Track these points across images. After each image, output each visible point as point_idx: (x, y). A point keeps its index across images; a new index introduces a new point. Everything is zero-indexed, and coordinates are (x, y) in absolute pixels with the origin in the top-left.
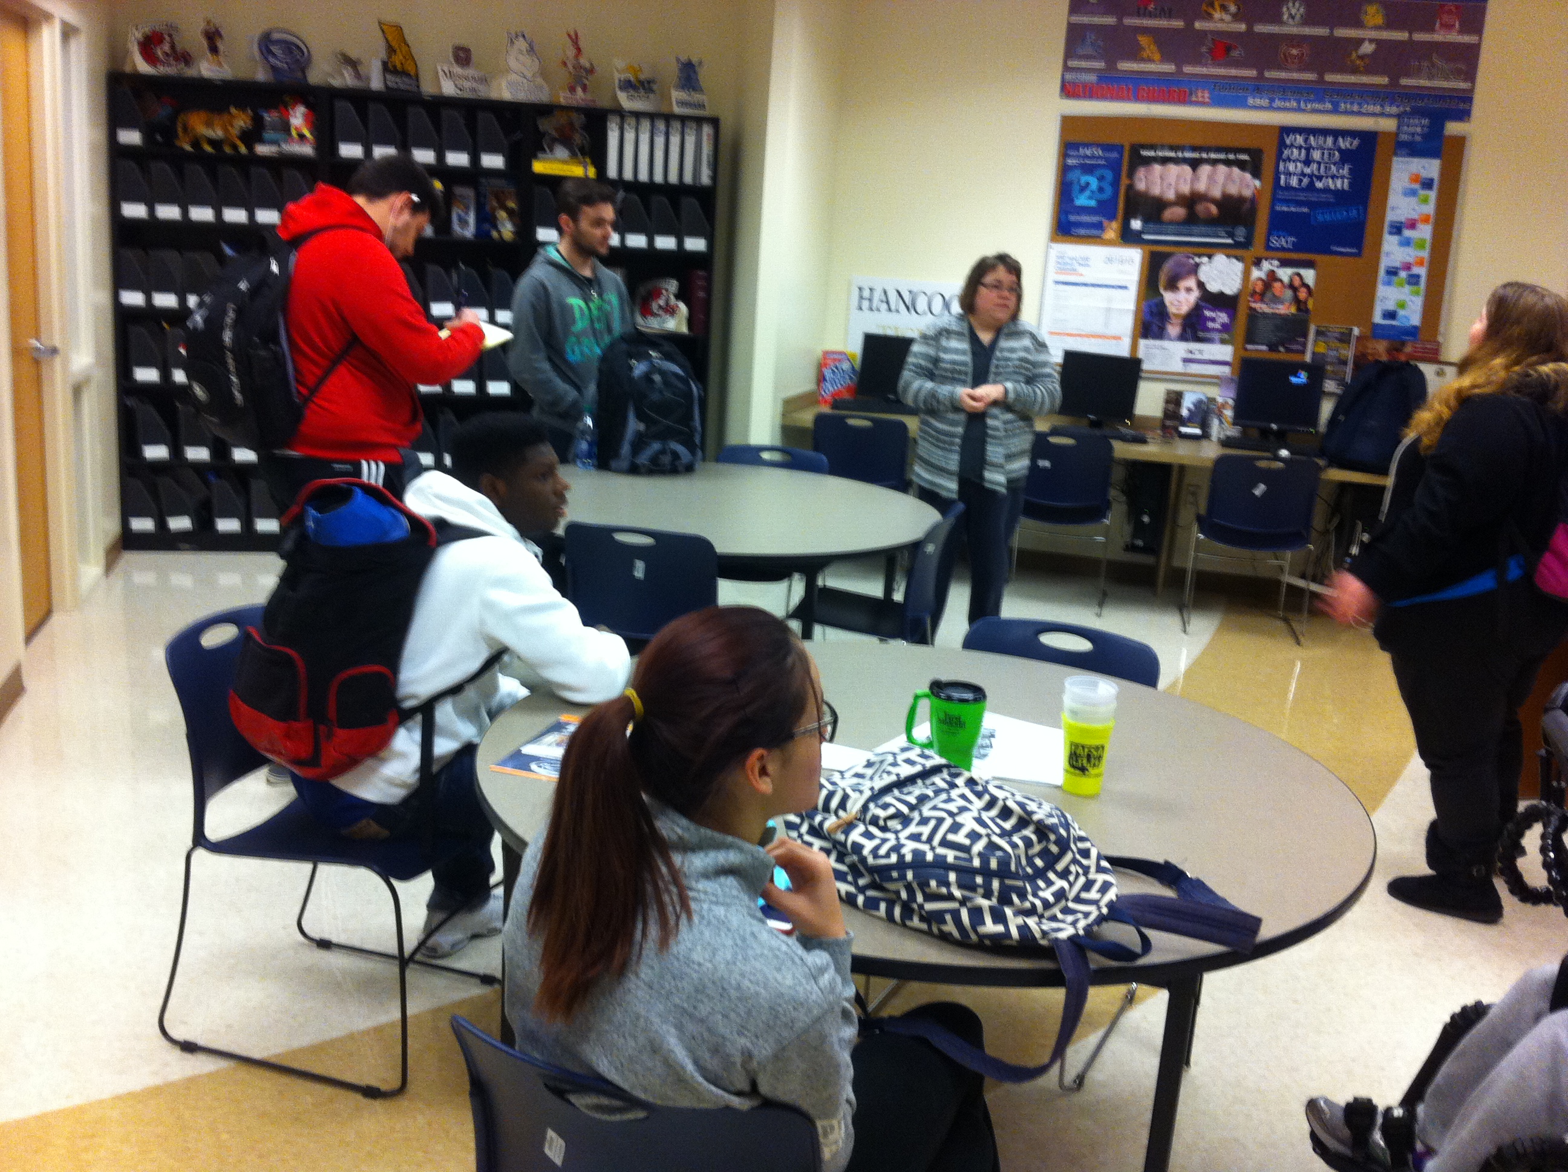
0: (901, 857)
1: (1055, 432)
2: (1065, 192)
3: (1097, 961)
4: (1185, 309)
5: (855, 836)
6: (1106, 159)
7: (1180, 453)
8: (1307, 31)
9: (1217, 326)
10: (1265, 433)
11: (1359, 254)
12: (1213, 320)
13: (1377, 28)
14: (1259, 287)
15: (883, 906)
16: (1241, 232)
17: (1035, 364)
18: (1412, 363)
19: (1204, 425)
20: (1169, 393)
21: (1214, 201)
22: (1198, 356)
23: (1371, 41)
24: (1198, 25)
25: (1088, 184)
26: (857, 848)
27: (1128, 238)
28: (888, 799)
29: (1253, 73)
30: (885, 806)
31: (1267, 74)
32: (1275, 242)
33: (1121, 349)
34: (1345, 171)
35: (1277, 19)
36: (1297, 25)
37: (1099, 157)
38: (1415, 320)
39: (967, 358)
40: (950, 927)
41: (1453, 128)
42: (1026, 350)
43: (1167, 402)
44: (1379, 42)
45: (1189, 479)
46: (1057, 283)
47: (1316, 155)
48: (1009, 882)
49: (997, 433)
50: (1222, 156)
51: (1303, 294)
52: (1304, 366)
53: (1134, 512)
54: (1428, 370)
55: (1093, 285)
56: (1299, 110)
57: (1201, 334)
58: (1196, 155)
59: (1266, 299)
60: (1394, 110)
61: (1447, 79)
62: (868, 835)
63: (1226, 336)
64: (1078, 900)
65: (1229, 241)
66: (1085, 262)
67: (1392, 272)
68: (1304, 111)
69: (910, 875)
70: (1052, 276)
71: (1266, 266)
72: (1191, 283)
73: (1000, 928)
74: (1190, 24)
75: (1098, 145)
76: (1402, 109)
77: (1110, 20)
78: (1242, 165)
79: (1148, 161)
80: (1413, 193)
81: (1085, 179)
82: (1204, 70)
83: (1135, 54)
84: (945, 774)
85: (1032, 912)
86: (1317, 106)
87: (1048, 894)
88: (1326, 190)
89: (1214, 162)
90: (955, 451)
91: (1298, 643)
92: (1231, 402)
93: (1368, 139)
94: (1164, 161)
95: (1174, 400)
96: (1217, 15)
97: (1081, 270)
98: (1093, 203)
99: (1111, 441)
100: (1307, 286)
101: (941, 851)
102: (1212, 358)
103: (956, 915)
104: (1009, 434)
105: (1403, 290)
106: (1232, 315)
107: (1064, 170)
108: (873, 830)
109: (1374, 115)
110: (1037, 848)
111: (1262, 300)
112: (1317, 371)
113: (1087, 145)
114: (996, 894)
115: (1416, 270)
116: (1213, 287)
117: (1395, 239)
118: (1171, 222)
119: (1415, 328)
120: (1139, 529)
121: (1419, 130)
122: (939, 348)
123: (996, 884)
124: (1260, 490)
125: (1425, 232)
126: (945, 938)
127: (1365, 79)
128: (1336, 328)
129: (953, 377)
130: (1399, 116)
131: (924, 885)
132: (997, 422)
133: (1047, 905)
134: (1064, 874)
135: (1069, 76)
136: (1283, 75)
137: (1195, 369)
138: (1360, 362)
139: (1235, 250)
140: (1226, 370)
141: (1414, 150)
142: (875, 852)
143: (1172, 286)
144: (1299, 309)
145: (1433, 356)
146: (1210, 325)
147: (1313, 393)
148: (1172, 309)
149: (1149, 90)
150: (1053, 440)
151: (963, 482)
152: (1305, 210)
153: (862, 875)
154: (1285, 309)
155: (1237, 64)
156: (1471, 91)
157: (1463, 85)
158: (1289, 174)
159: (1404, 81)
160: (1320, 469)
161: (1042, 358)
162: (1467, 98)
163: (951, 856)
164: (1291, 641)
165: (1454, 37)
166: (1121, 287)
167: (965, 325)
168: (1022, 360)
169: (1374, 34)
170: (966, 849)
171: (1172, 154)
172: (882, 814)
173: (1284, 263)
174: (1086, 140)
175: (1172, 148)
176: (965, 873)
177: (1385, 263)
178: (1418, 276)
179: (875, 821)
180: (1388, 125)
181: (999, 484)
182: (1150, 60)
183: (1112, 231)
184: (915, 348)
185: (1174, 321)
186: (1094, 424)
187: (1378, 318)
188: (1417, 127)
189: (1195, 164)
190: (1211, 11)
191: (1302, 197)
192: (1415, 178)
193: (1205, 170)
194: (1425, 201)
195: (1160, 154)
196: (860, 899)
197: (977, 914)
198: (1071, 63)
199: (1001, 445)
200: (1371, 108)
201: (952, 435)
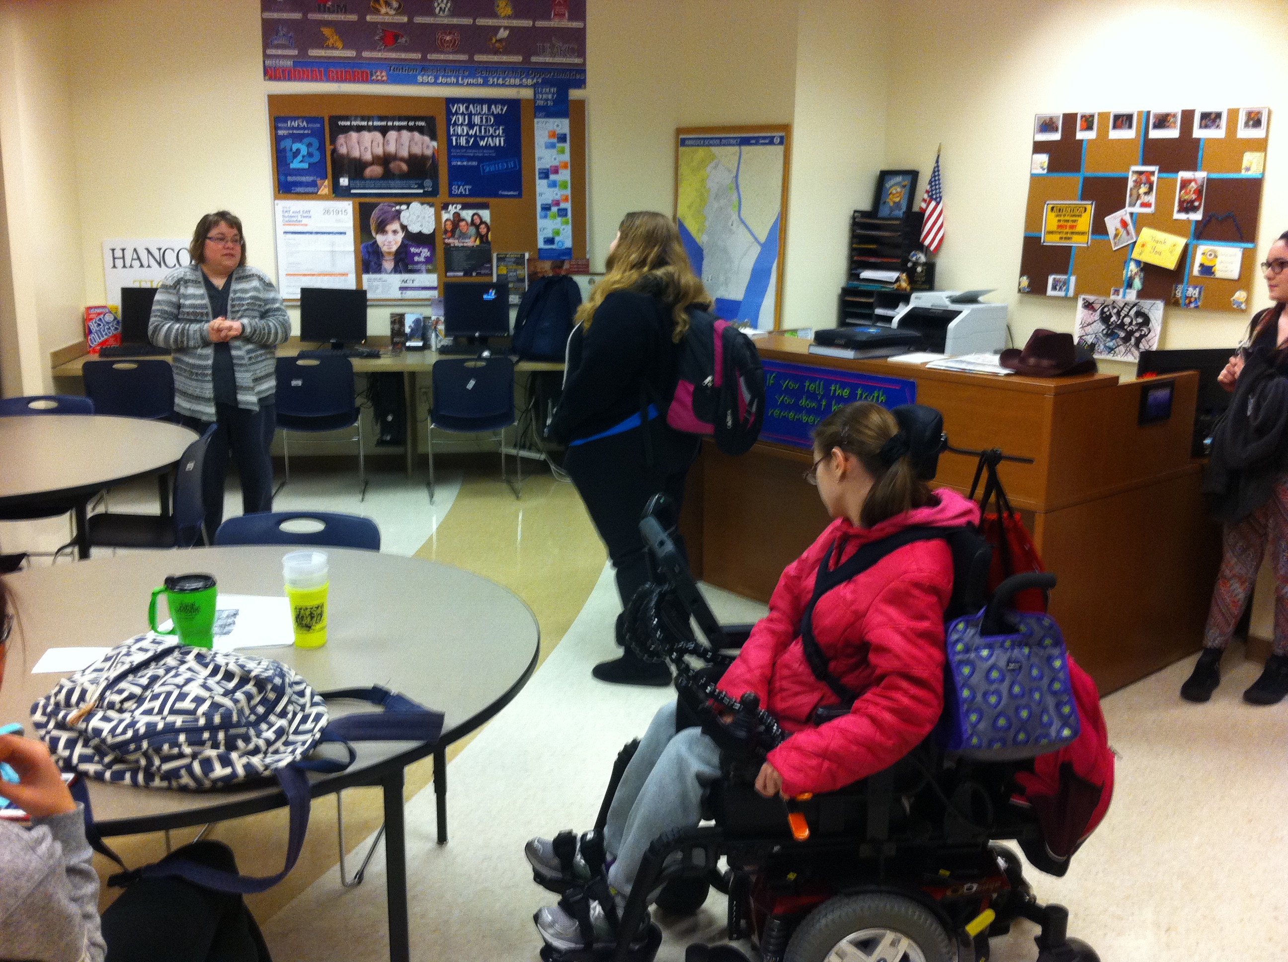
0: (136, 732)
1: (302, 356)
2: (281, 159)
3: (314, 778)
4: (394, 248)
5: (95, 722)
6: (312, 129)
7: (410, 362)
8: (455, 21)
9: (422, 259)
10: (472, 340)
11: (520, 196)
12: (419, 255)
13: (509, 17)
14: (449, 227)
15: (128, 776)
16: (428, 183)
17: (266, 301)
18: (570, 276)
19: (425, 338)
20: (393, 315)
21: (402, 159)
22: (409, 284)
23: (506, 28)
24: (369, 18)
25: (298, 151)
26: (97, 732)
27: (339, 193)
28: (123, 685)
29: (418, 56)
30: (120, 692)
31: (429, 57)
32: (456, 190)
33: (349, 284)
34: (500, 131)
35: (431, 12)
36: (447, 16)
37: (304, 128)
38: (568, 244)
39: (206, 301)
40: (186, 780)
41: (575, 94)
42: (255, 289)
43: (393, 323)
44: (512, 29)
45: (419, 382)
46: (285, 233)
47: (477, 120)
48: (233, 731)
49: (243, 362)
50: (404, 123)
51: (483, 229)
52: (491, 286)
53: (380, 416)
54: (582, 281)
55: (317, 233)
56: (457, 84)
57: (410, 267)
58: (384, 123)
59: (456, 236)
60: (530, 82)
61: (565, 56)
62: (105, 719)
63: (430, 267)
64: (296, 732)
65: (421, 191)
66: (307, 214)
67: (546, 208)
68: (462, 85)
69: (145, 745)
70: (281, 229)
71: (452, 209)
72: (395, 226)
73: (228, 771)
74: (362, 17)
75: (304, 118)
76: (535, 81)
77: (297, 16)
78: (421, 130)
79: (346, 130)
80: (553, 146)
81: (295, 146)
82: (379, 55)
83: (321, 43)
84: (176, 654)
85: (256, 751)
86: (471, 81)
87: (270, 734)
88: (487, 147)
89: (399, 129)
90: (208, 381)
91: (518, 498)
92: (442, 319)
93: (514, 104)
94: (359, 129)
95: (398, 320)
96: (383, 10)
97: (305, 221)
98: (305, 166)
99: (350, 359)
100: (485, 223)
101: (171, 719)
102: (423, 285)
103: (189, 768)
104: (253, 361)
105: (555, 221)
106: (433, 249)
107: (277, 141)
108: (111, 713)
109: (514, 86)
110: (258, 699)
111: (453, 236)
112: (502, 288)
113: (294, 119)
114: (223, 742)
115: (563, 205)
116: (414, 228)
117: (544, 182)
118: (371, 179)
119: (570, 249)
120: (386, 428)
121: (550, 97)
122: (180, 296)
123: (221, 736)
124: (471, 384)
125: (565, 175)
126: (184, 790)
127: (504, 58)
128: (512, 255)
129: (197, 318)
130: (534, 86)
131: (158, 750)
132: (239, 352)
133: (269, 743)
134: (283, 714)
135: (268, 62)
136: (442, 57)
137: (410, 294)
138: (532, 276)
139: (428, 197)
140: (434, 294)
141: (550, 112)
142: (113, 731)
143: (381, 229)
144: (481, 241)
145: (585, 269)
146: (416, 259)
147: (501, 305)
148: (384, 249)
149: (337, 72)
150: (300, 362)
151: (221, 408)
152: (475, 163)
153: (106, 755)
154: (472, 242)
155: (405, 49)
156: (584, 64)
157: (577, 61)
158: (458, 136)
159: (534, 59)
160: (513, 365)
161: (271, 295)
162: (581, 70)
163: (179, 721)
164: (513, 497)
165: (565, 23)
166: (341, 233)
167: (199, 273)
168: (252, 298)
169: (506, 23)
170: (193, 712)
171: (364, 123)
172: (117, 698)
173: (465, 207)
174: (291, 115)
175: (363, 118)
176: (194, 734)
177: (540, 202)
178: (566, 210)
179: (111, 706)
180: (526, 93)
181: (253, 404)
182: (334, 48)
183: (325, 188)
184: (158, 297)
185: (387, 258)
186: (335, 346)
187: (541, 244)
188: (548, 94)
189: (384, 131)
190: (378, 6)
191: (471, 153)
192: (553, 134)
193: (392, 135)
194: (562, 152)
195: (354, 123)
196: (108, 775)
197: (207, 764)
198: (269, 52)
199: (247, 371)
200: (512, 81)
201: (205, 367)
